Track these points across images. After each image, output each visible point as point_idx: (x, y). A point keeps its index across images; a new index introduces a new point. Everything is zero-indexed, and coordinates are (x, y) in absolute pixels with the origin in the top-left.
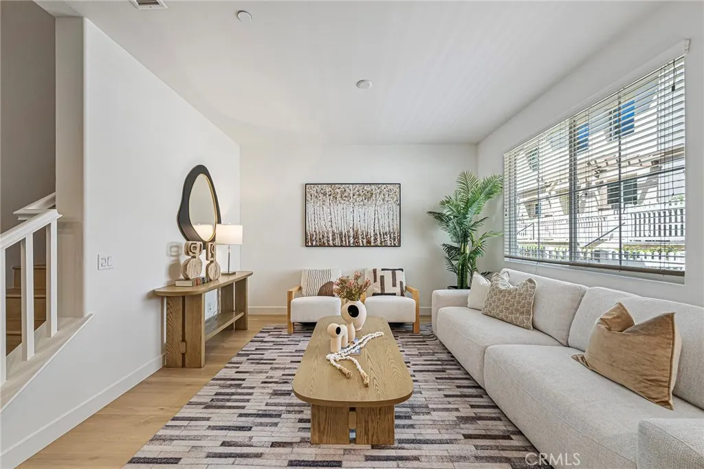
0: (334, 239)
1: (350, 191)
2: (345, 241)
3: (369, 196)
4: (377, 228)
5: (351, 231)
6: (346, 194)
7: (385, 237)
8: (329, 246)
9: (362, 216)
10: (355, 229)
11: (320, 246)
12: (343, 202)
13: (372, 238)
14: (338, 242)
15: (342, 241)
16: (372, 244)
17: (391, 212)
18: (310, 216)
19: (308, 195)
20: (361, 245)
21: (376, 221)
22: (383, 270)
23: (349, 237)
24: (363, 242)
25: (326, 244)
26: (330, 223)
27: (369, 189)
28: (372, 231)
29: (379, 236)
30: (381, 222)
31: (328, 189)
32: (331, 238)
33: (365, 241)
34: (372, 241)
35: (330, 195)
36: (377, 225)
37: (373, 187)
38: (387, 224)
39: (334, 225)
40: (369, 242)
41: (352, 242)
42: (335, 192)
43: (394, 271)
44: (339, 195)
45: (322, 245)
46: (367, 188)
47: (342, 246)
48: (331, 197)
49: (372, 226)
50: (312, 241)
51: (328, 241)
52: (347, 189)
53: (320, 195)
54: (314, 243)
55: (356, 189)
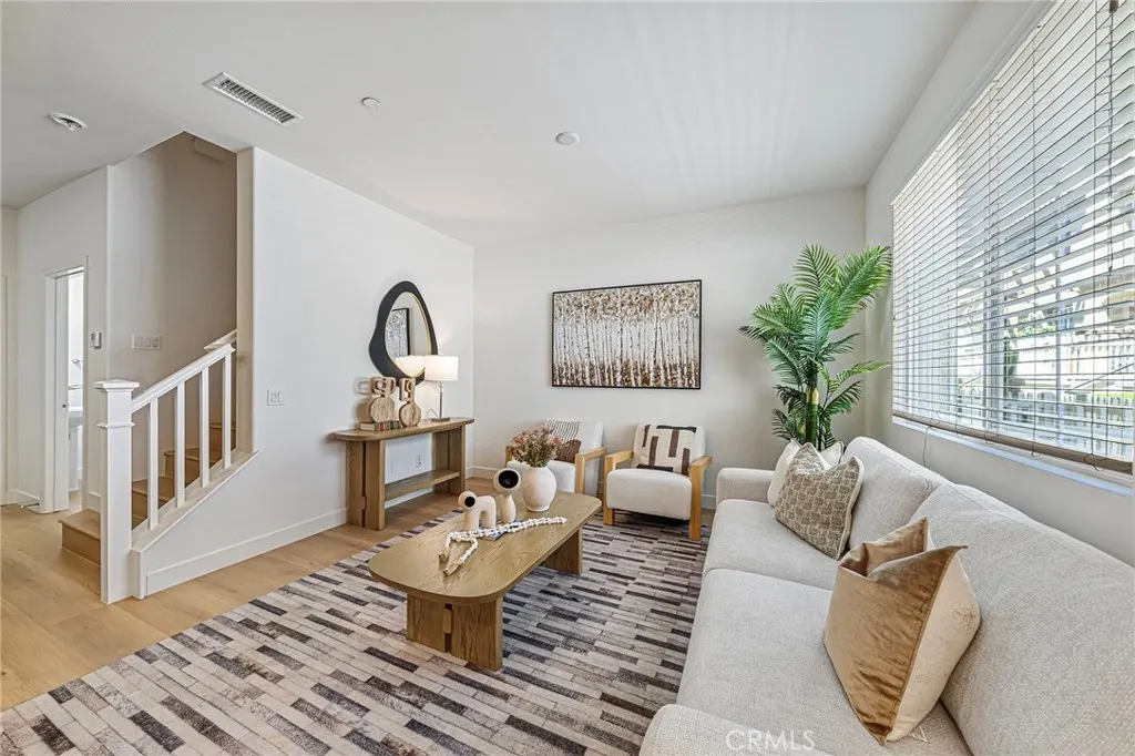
0: (592, 376)
1: (616, 299)
2: (609, 378)
3: (647, 305)
4: (659, 357)
5: (618, 361)
6: (610, 305)
7: (674, 372)
8: (585, 386)
9: (635, 338)
10: (624, 360)
11: (573, 386)
12: (605, 316)
13: (652, 375)
14: (597, 379)
15: (604, 379)
16: (651, 384)
17: (684, 331)
18: (559, 340)
19: (556, 309)
20: (634, 385)
21: (659, 347)
22: (659, 427)
23: (615, 372)
24: (636, 380)
25: (581, 383)
26: (586, 352)
27: (646, 294)
28: (652, 362)
29: (662, 371)
30: (666, 348)
31: (584, 298)
32: (587, 375)
33: (639, 378)
34: (652, 379)
35: (586, 307)
36: (659, 353)
37: (654, 289)
38: (676, 351)
39: (592, 356)
40: (646, 380)
41: (619, 380)
42: (593, 301)
43: (676, 430)
44: (601, 307)
45: (575, 385)
46: (644, 292)
47: (604, 386)
48: (589, 310)
49: (652, 354)
50: (562, 378)
51: (584, 378)
52: (612, 296)
53: (573, 308)
54: (564, 381)
55: (627, 295)
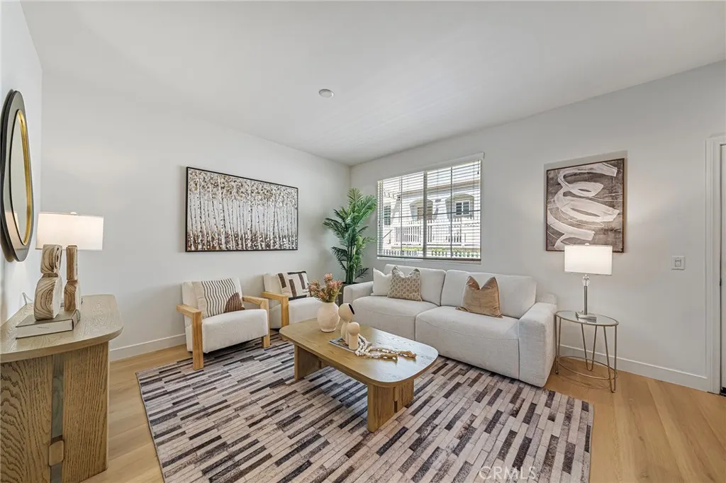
0: (227, 243)
1: (248, 186)
2: (242, 244)
3: (268, 196)
4: (276, 231)
5: (249, 231)
6: (242, 190)
7: (284, 240)
8: (221, 250)
9: (261, 217)
10: (254, 231)
11: (209, 251)
12: (239, 198)
13: (272, 241)
14: (232, 245)
15: (238, 245)
16: (272, 248)
17: (290, 216)
18: (192, 212)
19: (191, 183)
20: (260, 248)
21: (276, 224)
22: (289, 274)
23: (246, 239)
24: (261, 245)
25: (217, 248)
26: (222, 223)
27: (269, 189)
28: (272, 233)
29: (278, 239)
30: (280, 226)
31: (220, 180)
32: (223, 241)
33: (263, 244)
34: (272, 245)
35: (223, 188)
36: (276, 228)
37: (273, 186)
38: (286, 228)
39: (228, 225)
40: (268, 245)
41: (249, 245)
42: (228, 183)
43: (300, 273)
44: (235, 190)
45: (213, 250)
46: (267, 187)
47: (237, 250)
48: (225, 191)
49: (272, 228)
50: (190, 244)
51: (220, 244)
52: (244, 184)
53: (209, 185)
54: (200, 247)
55: (255, 186)
